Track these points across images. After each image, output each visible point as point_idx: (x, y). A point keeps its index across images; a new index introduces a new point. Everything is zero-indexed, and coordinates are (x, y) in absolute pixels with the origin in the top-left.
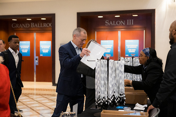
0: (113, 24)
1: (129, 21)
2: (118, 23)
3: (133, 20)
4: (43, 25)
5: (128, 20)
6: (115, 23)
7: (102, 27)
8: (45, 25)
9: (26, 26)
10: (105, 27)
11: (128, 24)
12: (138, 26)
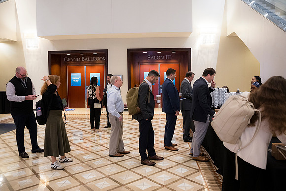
0: (154, 58)
2: (159, 58)
3: (170, 56)
4: (92, 59)
7: (145, 61)
8: (95, 59)
9: (77, 59)
10: (148, 61)
11: (166, 59)
12: (174, 61)
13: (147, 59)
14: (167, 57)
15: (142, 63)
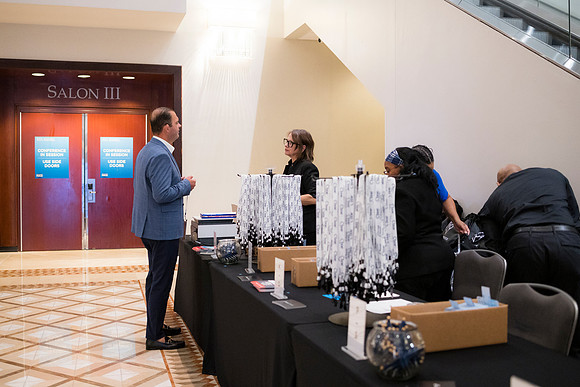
0: (68, 95)
1: (109, 90)
3: (118, 89)
5: (106, 88)
7: (39, 102)
10: (47, 103)
11: (106, 98)
12: (131, 105)
13: (44, 95)
14: (110, 93)
15: (28, 109)
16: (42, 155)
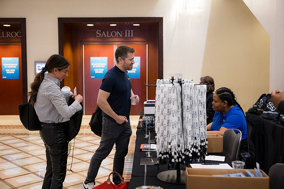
0: (106, 35)
1: (128, 32)
2: (114, 34)
3: (132, 31)
5: (126, 31)
6: (110, 35)
7: (92, 39)
8: (9, 35)
10: (96, 40)
11: (126, 36)
12: (139, 40)
16: (94, 66)
